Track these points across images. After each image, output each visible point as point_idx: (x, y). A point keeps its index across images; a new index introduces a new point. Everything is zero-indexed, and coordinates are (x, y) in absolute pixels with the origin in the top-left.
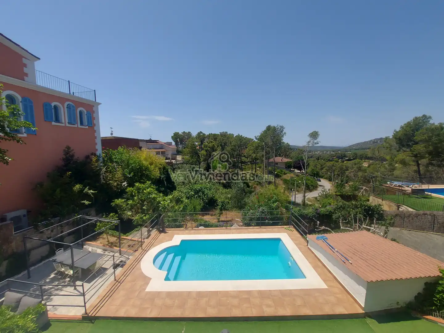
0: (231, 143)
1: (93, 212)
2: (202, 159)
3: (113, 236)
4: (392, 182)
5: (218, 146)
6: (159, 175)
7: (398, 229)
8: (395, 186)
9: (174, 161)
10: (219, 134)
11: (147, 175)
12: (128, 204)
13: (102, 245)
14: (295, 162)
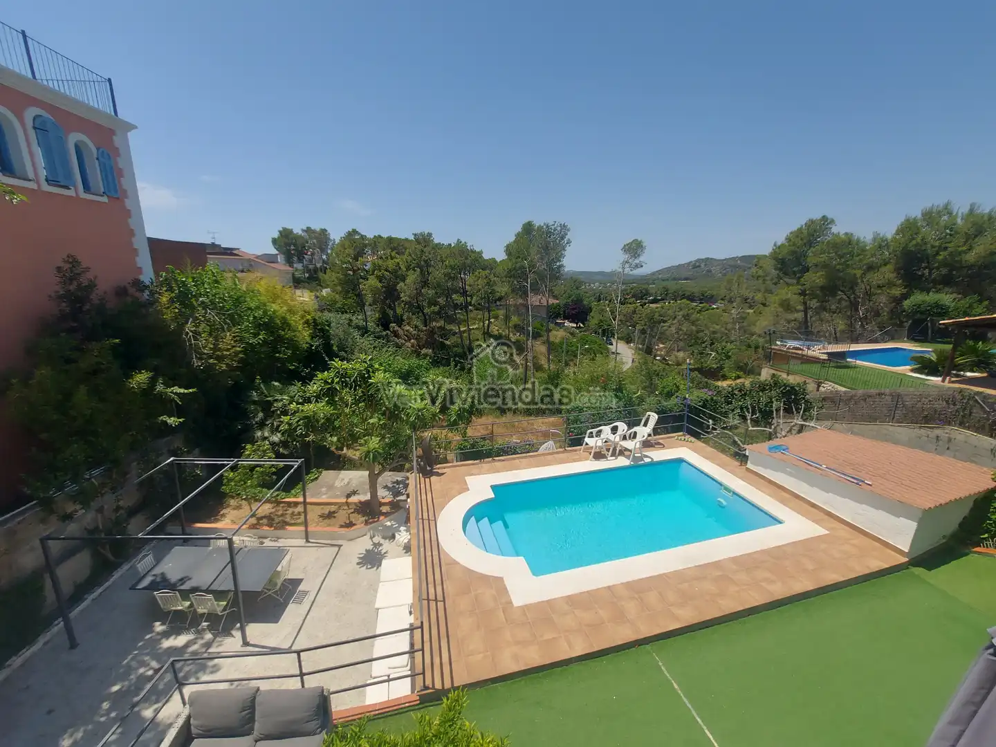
2: (369, 300)
10: (412, 238)
14: (566, 305)
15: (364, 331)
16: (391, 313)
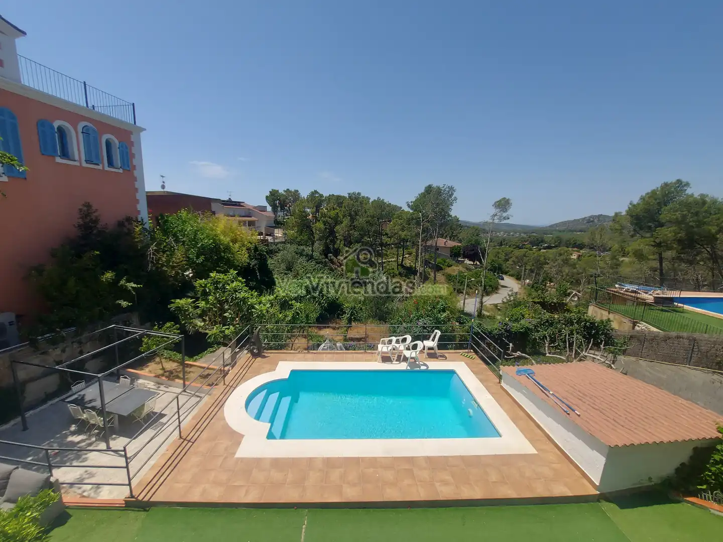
0: (366, 212)
1: (135, 319)
2: (317, 237)
3: (170, 360)
4: (623, 286)
5: (344, 216)
6: (248, 261)
7: (633, 359)
8: (627, 291)
9: (269, 238)
10: (347, 196)
11: (228, 260)
12: (198, 307)
13: (154, 375)
14: (466, 248)
15: (310, 258)
16: (331, 246)
